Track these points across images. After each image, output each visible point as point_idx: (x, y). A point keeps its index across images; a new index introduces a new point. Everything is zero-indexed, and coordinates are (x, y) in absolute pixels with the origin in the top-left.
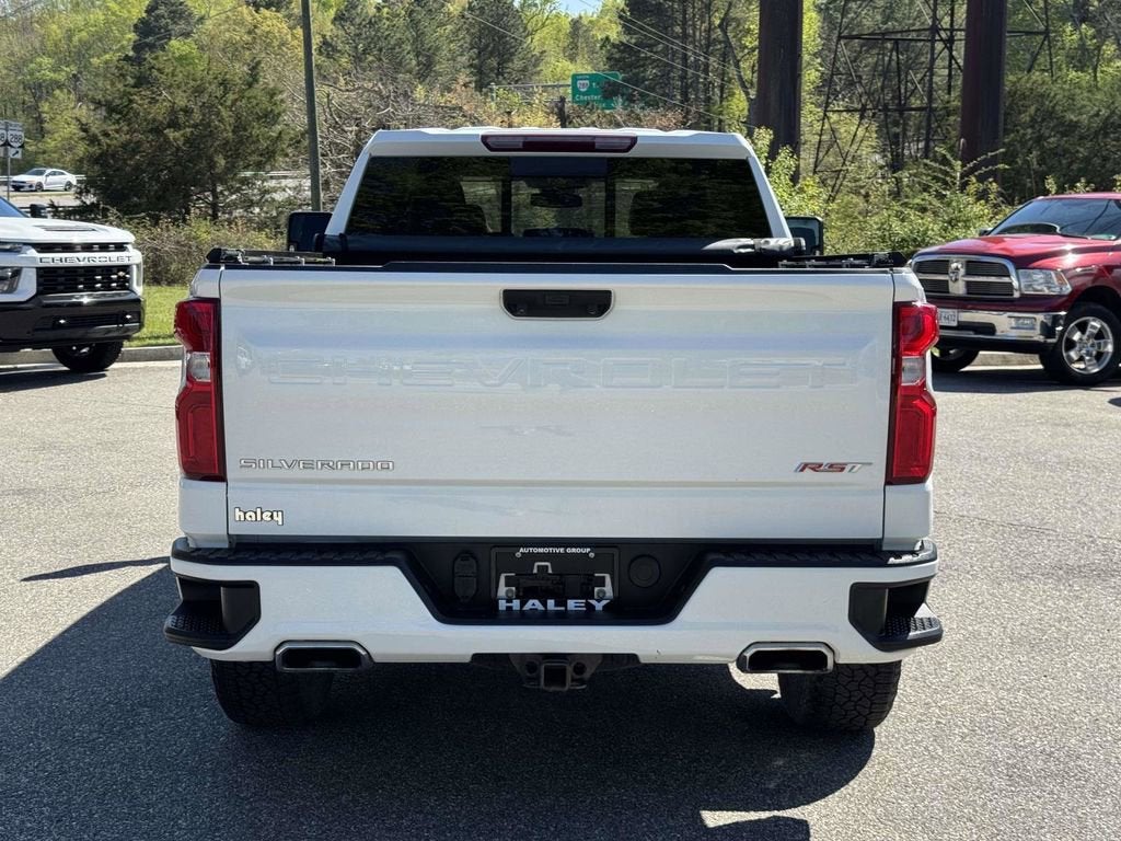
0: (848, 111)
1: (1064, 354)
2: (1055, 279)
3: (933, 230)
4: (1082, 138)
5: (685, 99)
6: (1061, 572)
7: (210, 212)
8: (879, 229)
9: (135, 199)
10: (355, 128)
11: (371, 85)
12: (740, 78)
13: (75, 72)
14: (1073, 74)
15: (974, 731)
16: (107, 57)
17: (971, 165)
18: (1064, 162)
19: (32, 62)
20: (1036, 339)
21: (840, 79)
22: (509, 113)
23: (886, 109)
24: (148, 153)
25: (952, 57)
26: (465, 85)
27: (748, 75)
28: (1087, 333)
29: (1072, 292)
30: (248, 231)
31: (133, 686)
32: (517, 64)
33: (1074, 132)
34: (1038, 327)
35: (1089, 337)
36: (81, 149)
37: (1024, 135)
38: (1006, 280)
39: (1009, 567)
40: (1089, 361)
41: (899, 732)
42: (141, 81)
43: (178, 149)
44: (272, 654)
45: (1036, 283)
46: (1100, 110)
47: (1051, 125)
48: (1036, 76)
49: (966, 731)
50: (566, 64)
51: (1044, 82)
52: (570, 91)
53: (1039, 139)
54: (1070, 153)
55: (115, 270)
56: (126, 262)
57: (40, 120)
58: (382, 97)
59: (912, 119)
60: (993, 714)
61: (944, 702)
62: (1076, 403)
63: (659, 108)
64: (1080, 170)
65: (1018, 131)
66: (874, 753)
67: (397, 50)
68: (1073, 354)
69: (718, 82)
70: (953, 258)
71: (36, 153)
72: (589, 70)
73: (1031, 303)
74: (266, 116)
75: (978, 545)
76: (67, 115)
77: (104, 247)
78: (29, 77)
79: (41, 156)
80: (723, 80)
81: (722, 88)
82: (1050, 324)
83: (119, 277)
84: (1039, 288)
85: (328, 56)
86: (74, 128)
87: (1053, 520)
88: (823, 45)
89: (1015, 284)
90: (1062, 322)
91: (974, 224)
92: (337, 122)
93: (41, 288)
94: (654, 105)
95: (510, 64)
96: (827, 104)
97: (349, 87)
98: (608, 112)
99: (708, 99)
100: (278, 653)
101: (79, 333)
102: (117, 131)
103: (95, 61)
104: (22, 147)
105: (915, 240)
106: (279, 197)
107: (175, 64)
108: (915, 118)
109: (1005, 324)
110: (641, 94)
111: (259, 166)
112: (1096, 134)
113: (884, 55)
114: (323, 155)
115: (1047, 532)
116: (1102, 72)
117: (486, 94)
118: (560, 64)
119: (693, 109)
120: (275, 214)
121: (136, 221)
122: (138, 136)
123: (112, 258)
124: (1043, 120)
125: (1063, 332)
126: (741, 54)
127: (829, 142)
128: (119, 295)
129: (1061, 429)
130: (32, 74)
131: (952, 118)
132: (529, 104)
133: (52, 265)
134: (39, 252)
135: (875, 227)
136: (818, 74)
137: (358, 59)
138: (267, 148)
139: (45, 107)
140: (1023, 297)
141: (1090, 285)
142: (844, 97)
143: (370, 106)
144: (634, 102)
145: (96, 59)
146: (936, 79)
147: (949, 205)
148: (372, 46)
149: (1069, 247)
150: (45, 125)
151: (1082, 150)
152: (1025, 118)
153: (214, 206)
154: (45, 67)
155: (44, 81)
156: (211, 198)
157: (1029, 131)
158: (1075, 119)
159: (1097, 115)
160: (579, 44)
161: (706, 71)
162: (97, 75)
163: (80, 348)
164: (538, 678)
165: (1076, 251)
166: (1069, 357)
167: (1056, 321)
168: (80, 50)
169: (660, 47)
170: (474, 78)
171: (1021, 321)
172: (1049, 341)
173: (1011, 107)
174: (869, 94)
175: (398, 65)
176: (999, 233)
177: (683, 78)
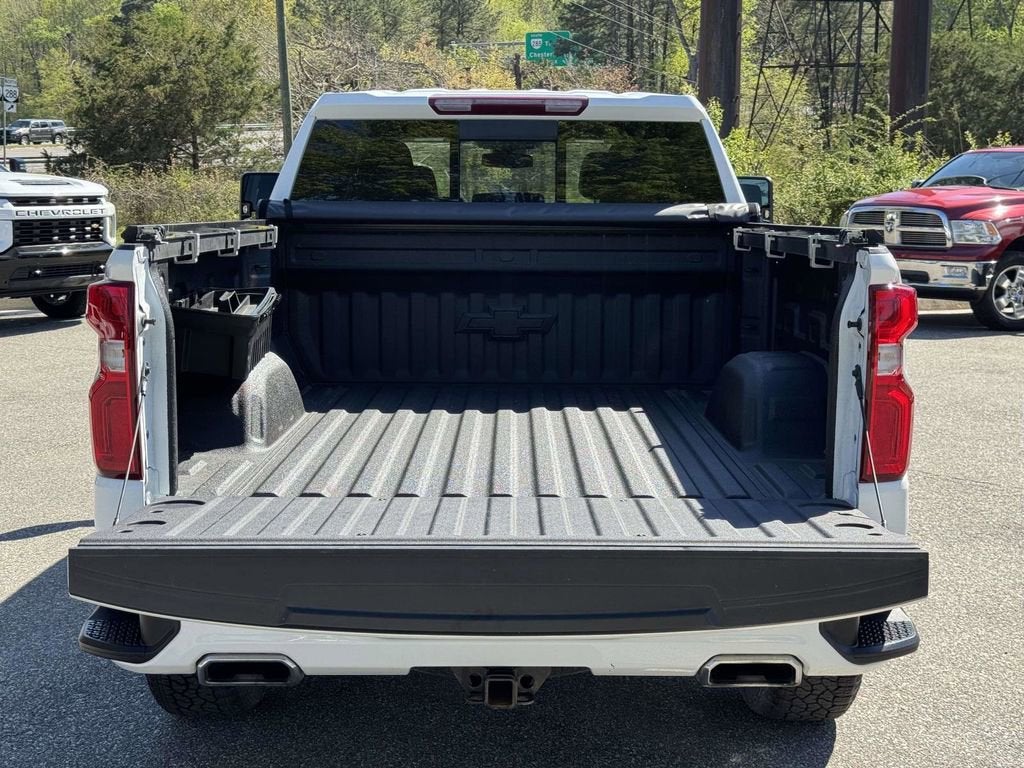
0: (780, 67)
1: (995, 302)
2: (986, 229)
3: (865, 180)
4: (1000, 92)
5: (631, 56)
6: (1010, 532)
7: (191, 161)
8: (814, 180)
9: (122, 149)
10: (325, 84)
11: (340, 43)
12: (682, 37)
13: (69, 32)
14: (990, 32)
15: (938, 719)
16: (98, 17)
17: (900, 118)
18: (983, 114)
19: (29, 22)
20: (967, 286)
21: (774, 37)
22: (468, 69)
23: (817, 64)
24: (132, 108)
25: (878, 16)
26: (428, 44)
27: (688, 33)
28: (1016, 281)
29: (1002, 242)
30: (225, 180)
31: (70, 668)
32: (475, 23)
33: (992, 85)
34: (970, 276)
35: (1017, 284)
36: (75, 103)
37: (946, 89)
38: (939, 230)
39: (957, 525)
40: (1017, 307)
41: (860, 722)
42: (127, 40)
43: (160, 104)
44: (194, 667)
45: (967, 233)
46: (1017, 66)
47: (972, 79)
48: (956, 33)
49: (930, 719)
50: (522, 23)
51: (964, 40)
52: (524, 49)
53: (960, 93)
54: (989, 106)
55: (89, 222)
56: (99, 214)
57: (37, 76)
58: (350, 55)
59: (841, 74)
60: (957, 699)
61: (904, 684)
62: (1007, 350)
63: (606, 64)
64: (998, 121)
65: (940, 86)
66: (837, 747)
67: (365, 11)
68: (1003, 301)
69: (661, 40)
70: (887, 209)
71: (35, 107)
72: (542, 29)
73: (963, 252)
74: (241, 72)
75: (925, 502)
76: (62, 71)
77: (78, 200)
78: (27, 36)
79: (39, 110)
80: (666, 38)
81: (665, 45)
82: (980, 273)
83: (93, 229)
84: (971, 238)
85: (301, 16)
86: (69, 84)
87: (996, 474)
88: (759, 5)
89: (948, 233)
90: (991, 270)
91: (904, 174)
92: (308, 79)
93: (17, 240)
94: (602, 61)
95: (469, 24)
96: (763, 61)
97: (320, 45)
98: (559, 68)
99: (652, 57)
100: (200, 666)
101: (54, 282)
102: (103, 87)
103: (87, 21)
104: (17, 101)
105: (848, 190)
106: (253, 147)
107: (158, 24)
108: (843, 74)
109: (938, 272)
110: (590, 52)
111: (235, 119)
112: (1013, 88)
113: (816, 14)
114: (296, 109)
115: (991, 487)
116: (1017, 30)
117: (447, 52)
118: (516, 24)
119: (638, 66)
120: (251, 164)
121: (121, 171)
122: (123, 92)
123: (86, 211)
124: (964, 75)
125: (993, 280)
126: (683, 14)
127: (764, 95)
128: (93, 245)
129: (995, 376)
130: (29, 34)
131: (879, 74)
132: (486, 61)
133: (27, 217)
134: (14, 205)
135: (811, 178)
136: (754, 32)
137: (328, 19)
138: (242, 103)
139: (41, 64)
140: (956, 247)
141: (1019, 235)
142: (778, 54)
143: (339, 63)
144: (583, 58)
145: (88, 20)
146: (864, 37)
147: (880, 156)
148: (342, 7)
149: (998, 199)
150: (42, 81)
151: (999, 103)
152: (947, 73)
153: (194, 156)
154: (42, 28)
155: (41, 40)
156: (191, 150)
157: (951, 85)
158: (993, 75)
159: (1014, 70)
160: (533, 5)
161: (650, 30)
162: (89, 35)
163: (57, 296)
164: (482, 693)
165: (1005, 203)
166: (999, 304)
167: (986, 269)
168: (73, 13)
169: (608, 8)
170: (436, 38)
171: (953, 269)
172: (980, 288)
173: (934, 63)
174: (802, 51)
175: (366, 25)
176: (931, 185)
177: (629, 36)
